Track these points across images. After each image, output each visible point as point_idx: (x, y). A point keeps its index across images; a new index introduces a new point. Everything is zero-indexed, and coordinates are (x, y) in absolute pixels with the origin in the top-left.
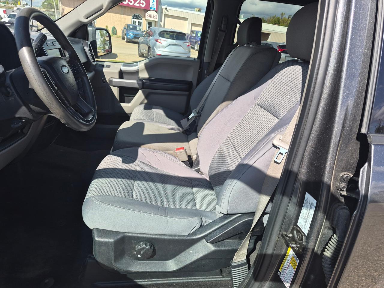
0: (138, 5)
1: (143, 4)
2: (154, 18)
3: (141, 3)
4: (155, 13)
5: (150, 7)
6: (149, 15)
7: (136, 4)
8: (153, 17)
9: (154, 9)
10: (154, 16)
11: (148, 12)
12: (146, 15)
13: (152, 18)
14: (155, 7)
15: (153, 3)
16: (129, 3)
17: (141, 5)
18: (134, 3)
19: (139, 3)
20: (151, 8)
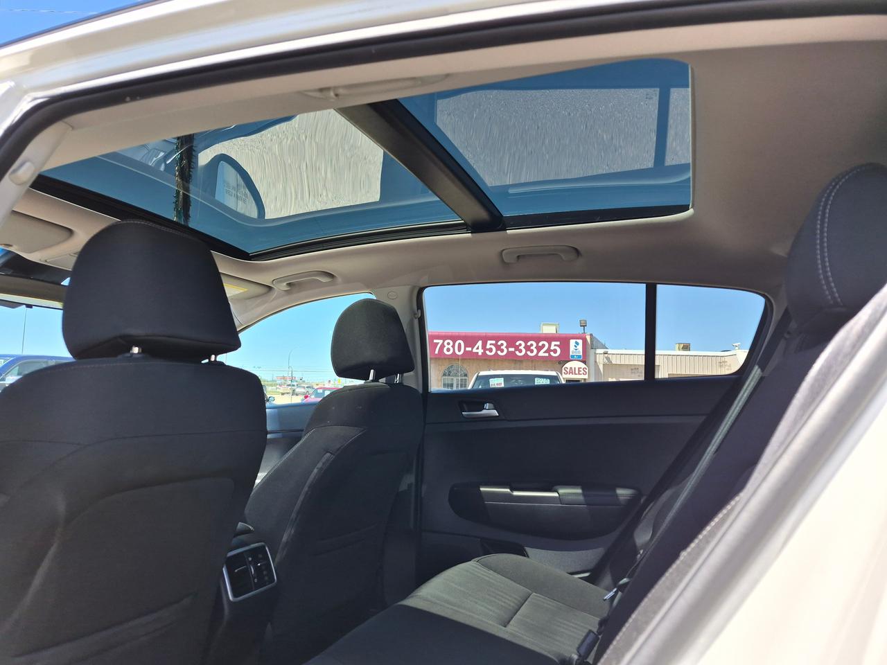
0: (547, 355)
1: (555, 351)
2: (579, 374)
3: (552, 351)
4: (583, 365)
5: (571, 354)
6: (568, 370)
7: (541, 354)
8: (577, 372)
9: (579, 356)
10: (579, 371)
11: (568, 365)
12: (563, 371)
13: (575, 374)
14: (581, 354)
15: (576, 346)
16: (529, 353)
17: (552, 354)
18: (539, 351)
19: (548, 351)
20: (573, 356)
